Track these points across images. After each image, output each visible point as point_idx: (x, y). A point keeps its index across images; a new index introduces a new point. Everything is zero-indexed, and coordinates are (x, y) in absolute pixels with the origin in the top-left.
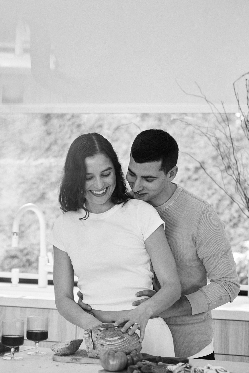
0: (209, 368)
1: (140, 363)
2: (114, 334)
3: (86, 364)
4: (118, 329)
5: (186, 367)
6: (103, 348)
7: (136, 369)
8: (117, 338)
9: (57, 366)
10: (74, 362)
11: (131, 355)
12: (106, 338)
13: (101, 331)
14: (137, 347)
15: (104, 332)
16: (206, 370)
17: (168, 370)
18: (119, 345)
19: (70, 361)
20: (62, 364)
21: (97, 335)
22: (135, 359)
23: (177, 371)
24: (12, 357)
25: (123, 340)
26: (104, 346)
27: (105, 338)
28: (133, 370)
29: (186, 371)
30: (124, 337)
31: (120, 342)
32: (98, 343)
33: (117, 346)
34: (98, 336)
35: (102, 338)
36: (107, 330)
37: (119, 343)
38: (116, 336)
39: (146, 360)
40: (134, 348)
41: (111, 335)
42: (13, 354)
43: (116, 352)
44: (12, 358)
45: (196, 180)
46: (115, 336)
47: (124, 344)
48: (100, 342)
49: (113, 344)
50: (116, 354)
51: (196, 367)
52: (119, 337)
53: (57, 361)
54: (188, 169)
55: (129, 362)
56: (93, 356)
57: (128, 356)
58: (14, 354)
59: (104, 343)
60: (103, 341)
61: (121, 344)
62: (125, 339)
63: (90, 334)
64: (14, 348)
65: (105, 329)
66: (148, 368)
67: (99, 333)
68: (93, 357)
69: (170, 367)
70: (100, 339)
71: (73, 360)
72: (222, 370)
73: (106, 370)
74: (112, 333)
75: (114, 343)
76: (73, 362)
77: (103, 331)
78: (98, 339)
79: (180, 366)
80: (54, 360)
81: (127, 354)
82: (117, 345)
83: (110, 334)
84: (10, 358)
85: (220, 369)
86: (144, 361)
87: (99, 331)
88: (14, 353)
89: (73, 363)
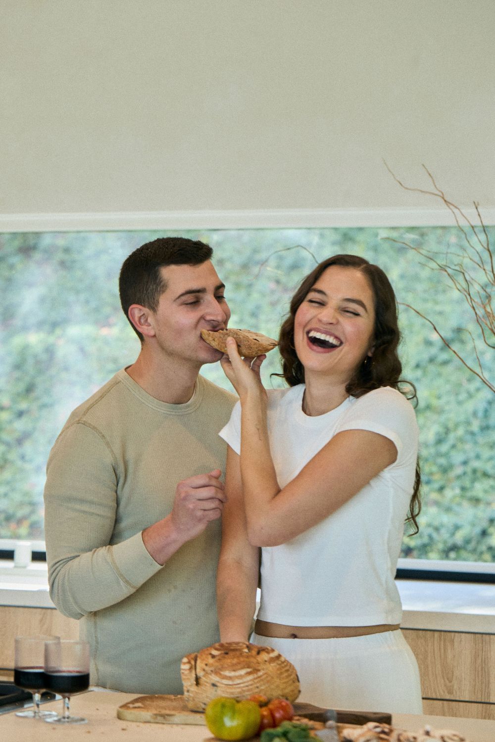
0: (427, 733)
1: (286, 725)
2: (239, 663)
3: (182, 726)
4: (250, 654)
5: (383, 732)
6: (216, 691)
7: (278, 736)
8: (243, 672)
9: (123, 729)
10: (160, 722)
11: (271, 706)
12: (222, 671)
13: (213, 657)
14: (287, 691)
15: (219, 659)
16: (421, 737)
17: (345, 738)
18: (247, 686)
19: (152, 720)
20: (134, 724)
21: (206, 665)
22: (277, 715)
23: (362, 739)
24: (35, 713)
25: (256, 676)
26: (219, 689)
27: (222, 673)
28: (272, 737)
29: (382, 739)
30: (259, 670)
31: (251, 680)
32: (207, 683)
33: (244, 689)
34: (207, 668)
35: (216, 672)
36: (226, 656)
37: (248, 682)
38: (242, 668)
39: (302, 718)
40: (280, 693)
41: (233, 665)
42: (38, 705)
43: (238, 702)
44: (37, 714)
45: (445, 363)
46: (239, 667)
47: (258, 685)
48: (212, 679)
49: (235, 685)
50: (239, 706)
51: (400, 732)
52: (249, 670)
53: (124, 720)
54: (428, 343)
55: (266, 721)
56: (198, 708)
57: (264, 709)
58: (40, 706)
59: (218, 682)
60: (218, 678)
61: (251, 685)
62: (260, 674)
63: (193, 662)
64: (38, 692)
65: (221, 654)
66: (303, 733)
67: (211, 661)
68: (196, 709)
69: (350, 731)
70: (211, 674)
71: (156, 717)
72: (455, 738)
73: (217, 739)
74: (235, 661)
75: (238, 681)
76: (157, 721)
77: (217, 658)
78: (207, 673)
79: (370, 730)
80: (119, 717)
81: (263, 705)
82: (243, 687)
83: (231, 663)
84: (31, 714)
85: (451, 736)
86: (298, 720)
87: (210, 657)
88: (39, 703)
89: (157, 723)
